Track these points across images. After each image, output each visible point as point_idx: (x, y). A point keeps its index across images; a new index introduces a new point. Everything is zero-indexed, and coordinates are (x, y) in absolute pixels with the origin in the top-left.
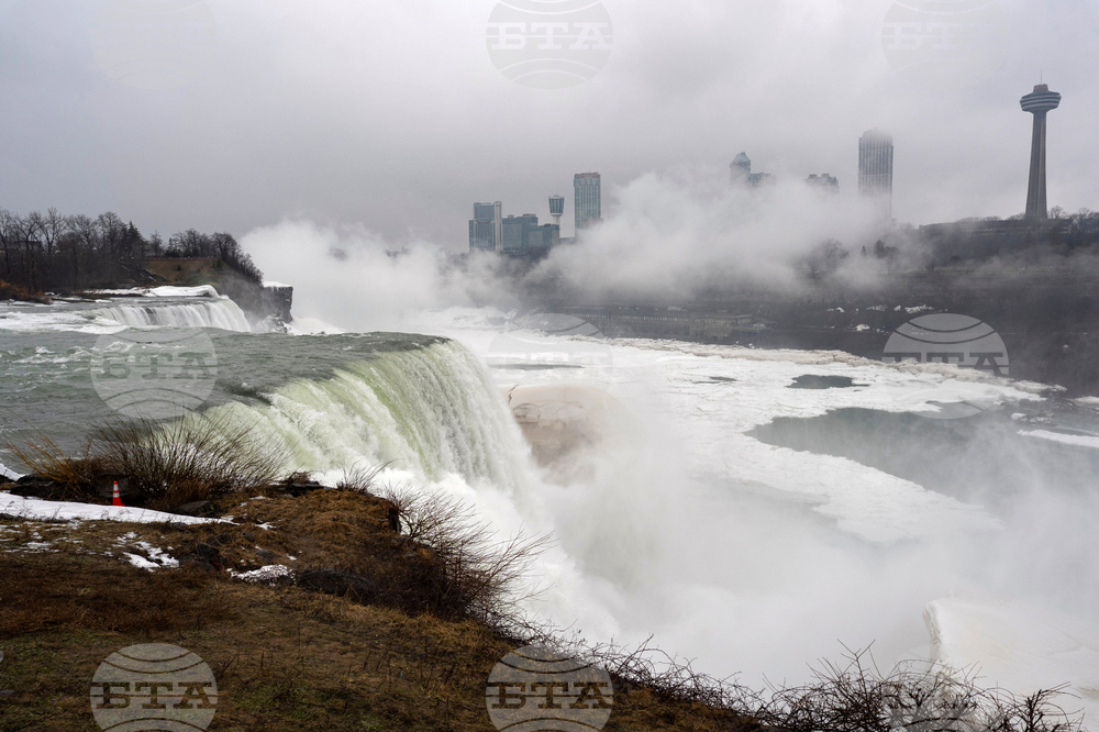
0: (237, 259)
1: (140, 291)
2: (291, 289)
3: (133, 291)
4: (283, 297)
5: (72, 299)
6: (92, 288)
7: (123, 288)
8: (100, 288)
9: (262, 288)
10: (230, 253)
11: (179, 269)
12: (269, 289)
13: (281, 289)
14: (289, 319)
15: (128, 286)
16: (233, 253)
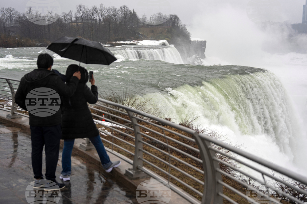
0: (179, 27)
1: (135, 42)
2: (205, 42)
3: (132, 42)
4: (202, 46)
5: (107, 45)
6: (116, 40)
7: (128, 41)
8: (119, 41)
9: (190, 41)
10: (176, 24)
11: (153, 32)
12: (195, 42)
13: (201, 42)
14: (204, 57)
15: (130, 39)
16: (178, 24)
